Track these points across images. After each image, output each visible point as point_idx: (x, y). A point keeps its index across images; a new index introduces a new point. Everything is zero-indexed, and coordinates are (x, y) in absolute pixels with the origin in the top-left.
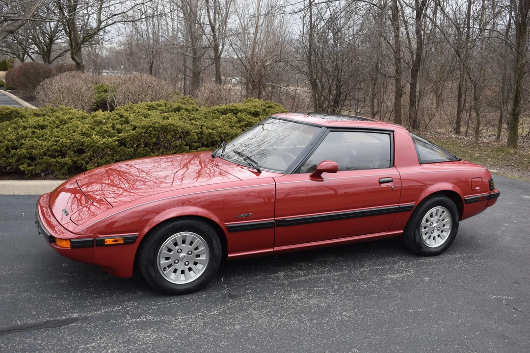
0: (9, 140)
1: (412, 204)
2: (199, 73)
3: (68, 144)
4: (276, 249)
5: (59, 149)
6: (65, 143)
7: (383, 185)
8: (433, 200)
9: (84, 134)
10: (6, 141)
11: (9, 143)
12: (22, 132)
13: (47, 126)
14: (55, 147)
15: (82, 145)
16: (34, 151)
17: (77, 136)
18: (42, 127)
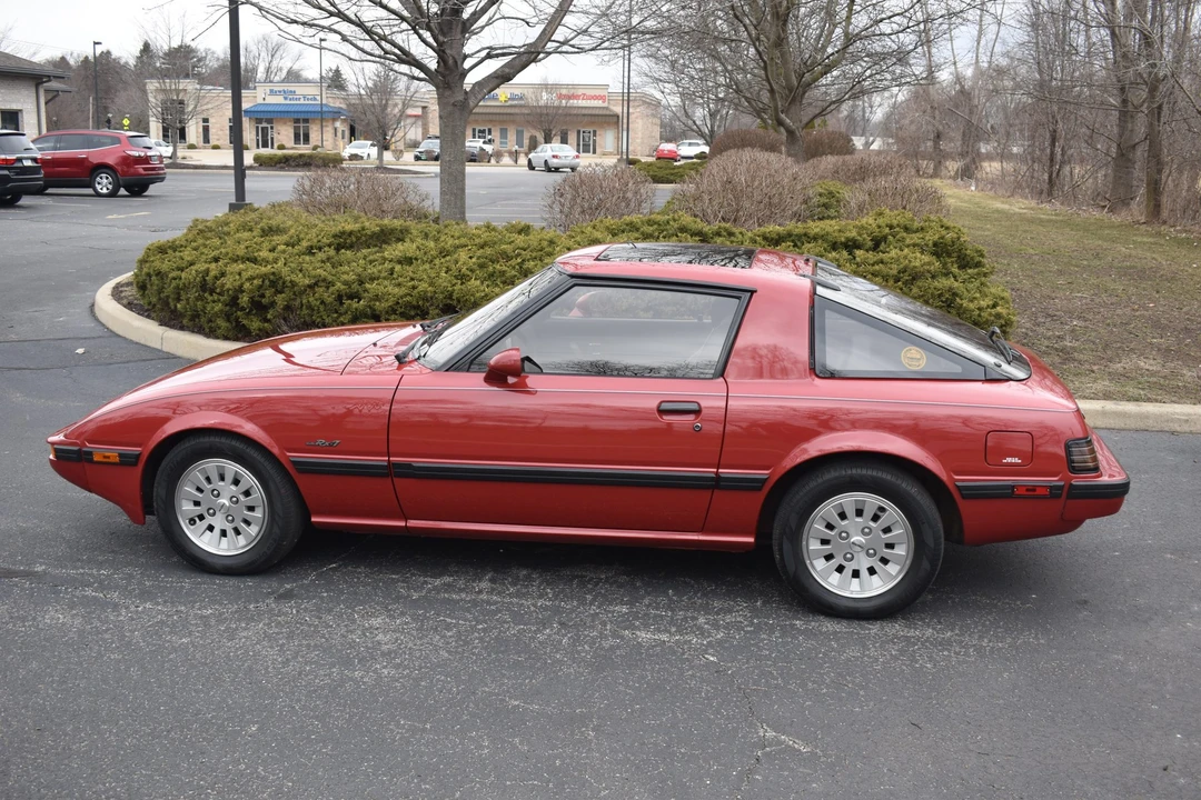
0: (346, 283)
1: (763, 473)
2: (1134, 146)
3: (429, 295)
4: (412, 523)
5: (415, 303)
6: (426, 292)
7: (667, 418)
8: (837, 474)
9: (463, 278)
10: (339, 284)
11: (343, 287)
12: (372, 270)
13: (416, 259)
14: (409, 298)
15: (450, 296)
16: (377, 303)
17: (444, 280)
18: (409, 261)
